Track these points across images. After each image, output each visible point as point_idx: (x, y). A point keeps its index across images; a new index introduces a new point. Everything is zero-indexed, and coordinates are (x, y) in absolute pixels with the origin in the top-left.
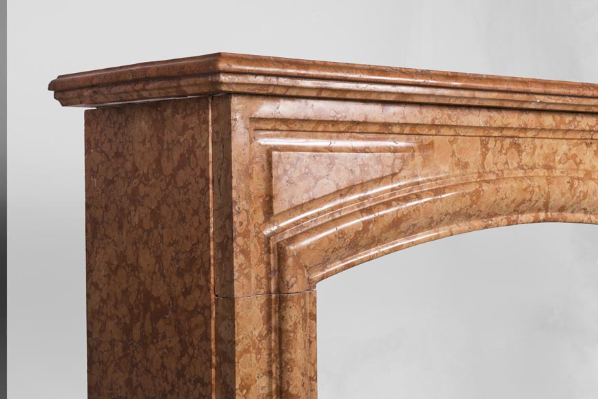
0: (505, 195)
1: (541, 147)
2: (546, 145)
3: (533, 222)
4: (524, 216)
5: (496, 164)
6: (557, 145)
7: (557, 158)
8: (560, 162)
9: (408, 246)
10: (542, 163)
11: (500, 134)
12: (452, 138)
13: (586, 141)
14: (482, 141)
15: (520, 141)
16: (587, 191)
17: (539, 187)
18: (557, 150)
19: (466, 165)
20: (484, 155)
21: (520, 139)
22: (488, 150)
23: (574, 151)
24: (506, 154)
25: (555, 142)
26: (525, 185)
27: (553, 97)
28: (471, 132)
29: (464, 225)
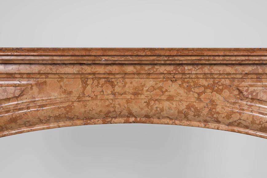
0: (92, 108)
1: (131, 83)
2: (136, 82)
3: (124, 123)
4: (117, 119)
5: (94, 92)
6: (145, 82)
7: (145, 89)
8: (147, 91)
9: (28, 131)
10: (131, 91)
11: (94, 77)
12: (60, 79)
13: (171, 79)
14: (82, 81)
15: (113, 80)
16: (163, 107)
17: (119, 104)
18: (145, 84)
19: (70, 93)
20: (84, 88)
21: (113, 79)
22: (88, 85)
23: (160, 84)
24: (102, 87)
25: (143, 80)
26: (107, 103)
27: (116, 57)
28: (70, 76)
29: (68, 123)
